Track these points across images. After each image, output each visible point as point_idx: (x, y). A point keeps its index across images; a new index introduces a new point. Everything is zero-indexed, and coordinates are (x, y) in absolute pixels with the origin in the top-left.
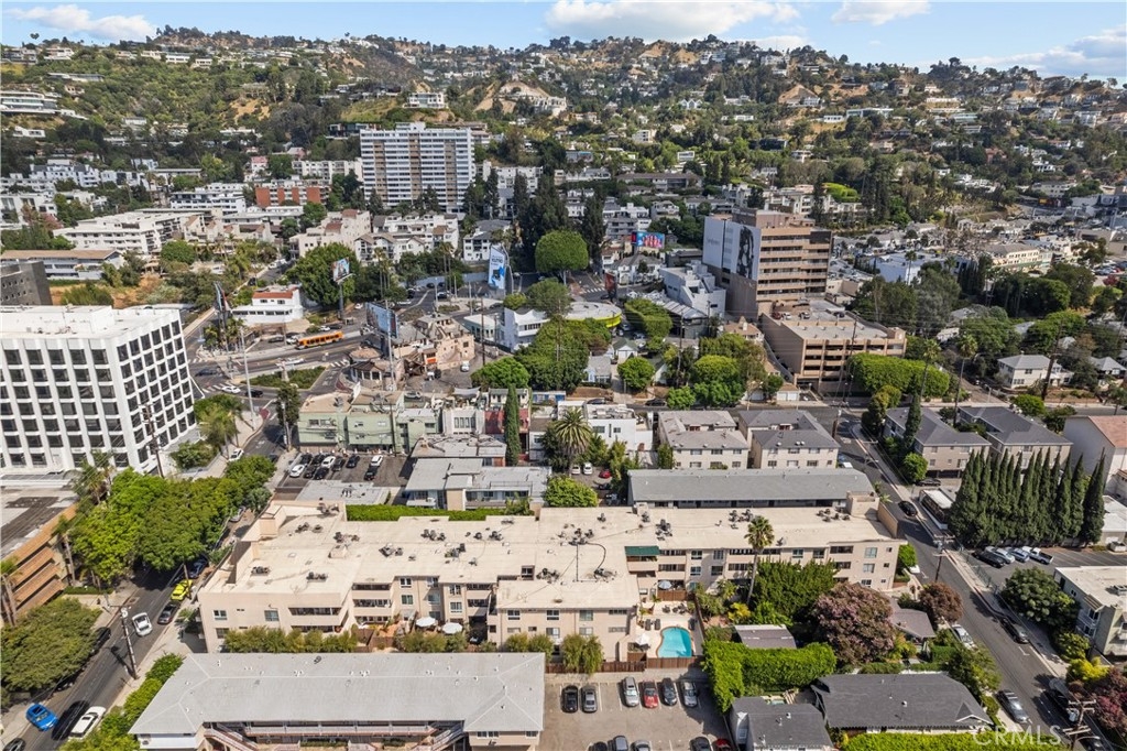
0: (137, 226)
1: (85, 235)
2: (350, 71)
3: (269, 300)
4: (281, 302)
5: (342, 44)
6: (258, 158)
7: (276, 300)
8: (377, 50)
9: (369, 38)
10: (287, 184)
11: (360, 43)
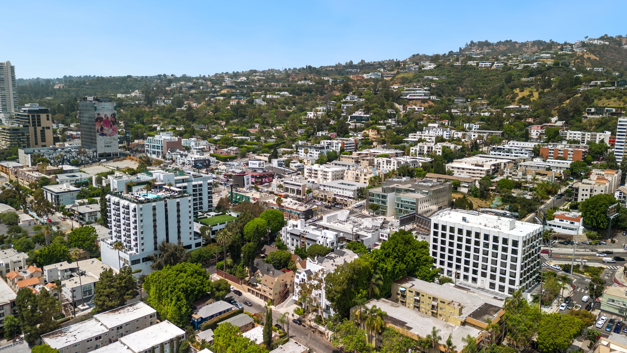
0: (482, 166)
1: (459, 168)
2: (589, 64)
3: (565, 221)
4: (572, 223)
5: (583, 45)
6: (535, 127)
7: (569, 221)
8: (608, 46)
9: (602, 38)
10: (559, 147)
11: (595, 42)
